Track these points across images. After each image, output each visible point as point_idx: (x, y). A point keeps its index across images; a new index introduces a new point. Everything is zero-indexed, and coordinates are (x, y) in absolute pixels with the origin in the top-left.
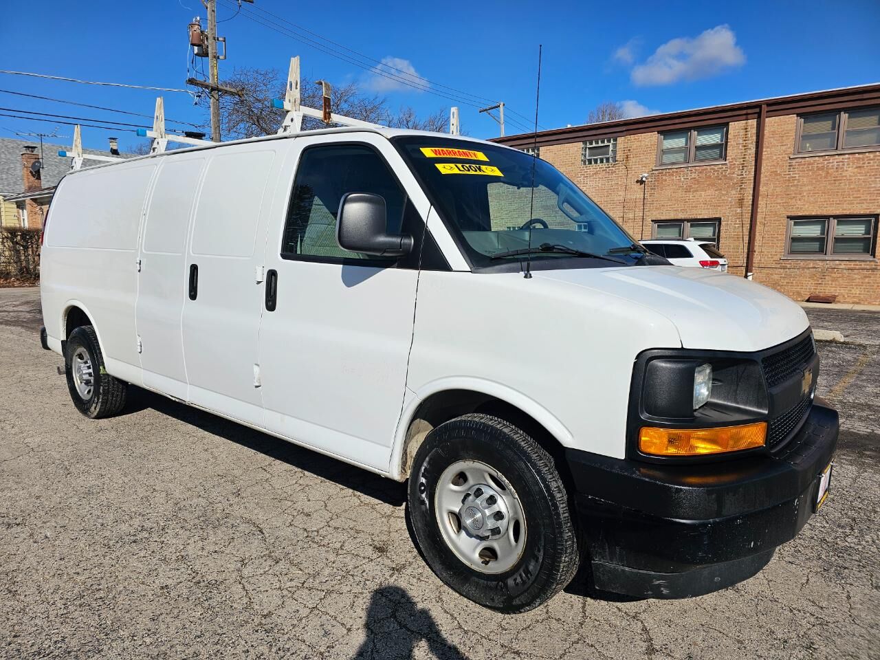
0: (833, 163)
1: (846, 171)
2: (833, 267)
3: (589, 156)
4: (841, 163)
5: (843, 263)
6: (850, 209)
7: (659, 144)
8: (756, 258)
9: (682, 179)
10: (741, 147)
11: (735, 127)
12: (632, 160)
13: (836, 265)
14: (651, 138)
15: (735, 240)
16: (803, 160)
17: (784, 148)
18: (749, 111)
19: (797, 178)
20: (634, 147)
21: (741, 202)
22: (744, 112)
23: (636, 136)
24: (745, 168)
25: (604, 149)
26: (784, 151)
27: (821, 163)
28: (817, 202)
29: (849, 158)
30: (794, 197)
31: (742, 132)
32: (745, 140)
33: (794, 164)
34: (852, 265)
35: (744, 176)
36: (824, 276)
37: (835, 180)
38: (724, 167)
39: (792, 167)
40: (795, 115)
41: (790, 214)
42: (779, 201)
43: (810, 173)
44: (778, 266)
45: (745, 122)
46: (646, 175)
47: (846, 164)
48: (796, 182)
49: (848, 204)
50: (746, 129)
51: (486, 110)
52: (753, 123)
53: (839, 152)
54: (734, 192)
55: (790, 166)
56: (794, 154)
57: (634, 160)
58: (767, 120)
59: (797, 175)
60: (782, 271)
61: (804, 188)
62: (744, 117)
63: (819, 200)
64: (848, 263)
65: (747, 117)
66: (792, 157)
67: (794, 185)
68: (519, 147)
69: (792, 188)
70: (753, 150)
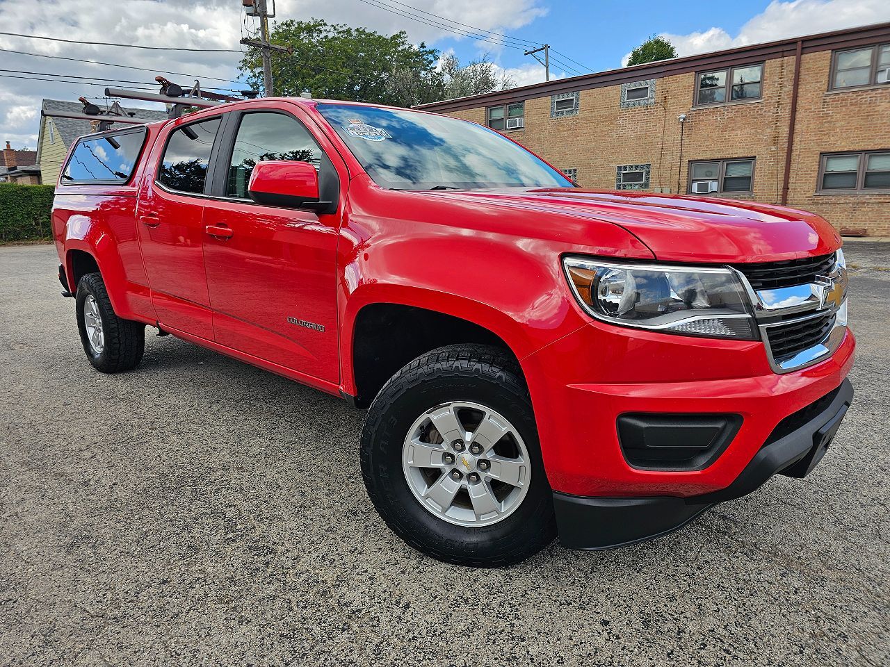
0: (866, 98)
1: (879, 106)
2: (864, 201)
3: (628, 98)
4: (874, 99)
5: (873, 198)
6: (881, 144)
7: (696, 83)
8: (791, 195)
9: (719, 119)
10: (776, 85)
11: (772, 64)
12: (670, 101)
13: (867, 199)
14: (688, 79)
15: (769, 178)
16: (837, 97)
17: (819, 85)
18: (785, 48)
19: (831, 114)
20: (672, 88)
21: (775, 140)
22: (780, 49)
23: (674, 77)
24: (780, 106)
25: (643, 91)
26: (819, 88)
27: (855, 99)
28: (849, 137)
29: (882, 93)
30: (827, 134)
31: (779, 70)
32: (781, 78)
33: (828, 100)
34: (882, 199)
35: (780, 114)
36: (854, 210)
37: (868, 116)
38: (760, 106)
39: (826, 104)
40: (830, 51)
41: (823, 150)
42: (813, 138)
43: (844, 110)
44: (811, 202)
45: (781, 59)
46: (684, 116)
47: (879, 99)
48: (829, 118)
49: (880, 138)
50: (782, 66)
51: (531, 53)
52: (790, 60)
53: (872, 88)
54: (769, 130)
55: (824, 102)
56: (828, 91)
57: (672, 101)
58: (803, 56)
59: (830, 112)
60: (814, 206)
61: (839, 124)
62: (781, 54)
63: (852, 135)
64: (878, 196)
65: (783, 54)
66: (826, 93)
67: (828, 122)
68: (560, 92)
69: (826, 125)
70: (789, 88)
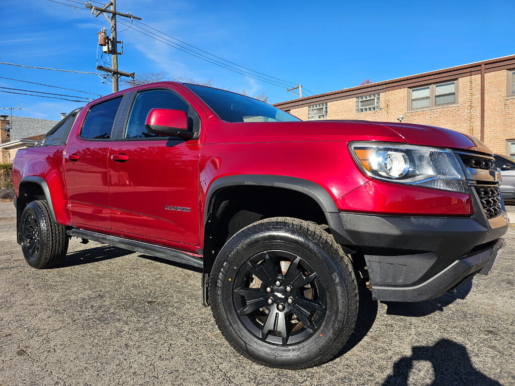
3: (361, 106)
7: (409, 95)
9: (428, 118)
10: (468, 94)
11: (463, 81)
14: (403, 92)
17: (500, 93)
18: (473, 70)
19: (511, 113)
20: (392, 99)
21: (471, 131)
22: (469, 70)
23: (393, 92)
24: (472, 108)
25: (371, 102)
26: (500, 95)
30: (510, 126)
31: (469, 84)
32: (471, 90)
33: (508, 103)
35: (472, 113)
38: (457, 108)
39: (507, 106)
40: (506, 70)
41: (508, 138)
42: (499, 129)
45: (470, 77)
46: (402, 117)
48: (510, 115)
50: (471, 82)
52: (477, 78)
54: (465, 125)
55: (505, 105)
57: (392, 107)
58: (486, 74)
59: (511, 111)
62: (469, 73)
65: (471, 73)
66: (506, 98)
67: (510, 118)
68: (313, 104)
69: (509, 120)
70: (478, 96)
